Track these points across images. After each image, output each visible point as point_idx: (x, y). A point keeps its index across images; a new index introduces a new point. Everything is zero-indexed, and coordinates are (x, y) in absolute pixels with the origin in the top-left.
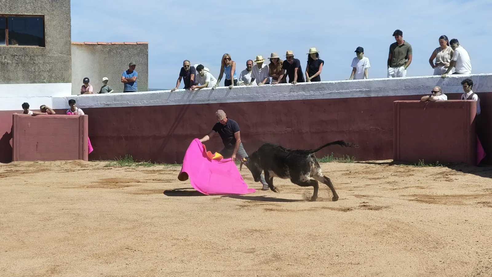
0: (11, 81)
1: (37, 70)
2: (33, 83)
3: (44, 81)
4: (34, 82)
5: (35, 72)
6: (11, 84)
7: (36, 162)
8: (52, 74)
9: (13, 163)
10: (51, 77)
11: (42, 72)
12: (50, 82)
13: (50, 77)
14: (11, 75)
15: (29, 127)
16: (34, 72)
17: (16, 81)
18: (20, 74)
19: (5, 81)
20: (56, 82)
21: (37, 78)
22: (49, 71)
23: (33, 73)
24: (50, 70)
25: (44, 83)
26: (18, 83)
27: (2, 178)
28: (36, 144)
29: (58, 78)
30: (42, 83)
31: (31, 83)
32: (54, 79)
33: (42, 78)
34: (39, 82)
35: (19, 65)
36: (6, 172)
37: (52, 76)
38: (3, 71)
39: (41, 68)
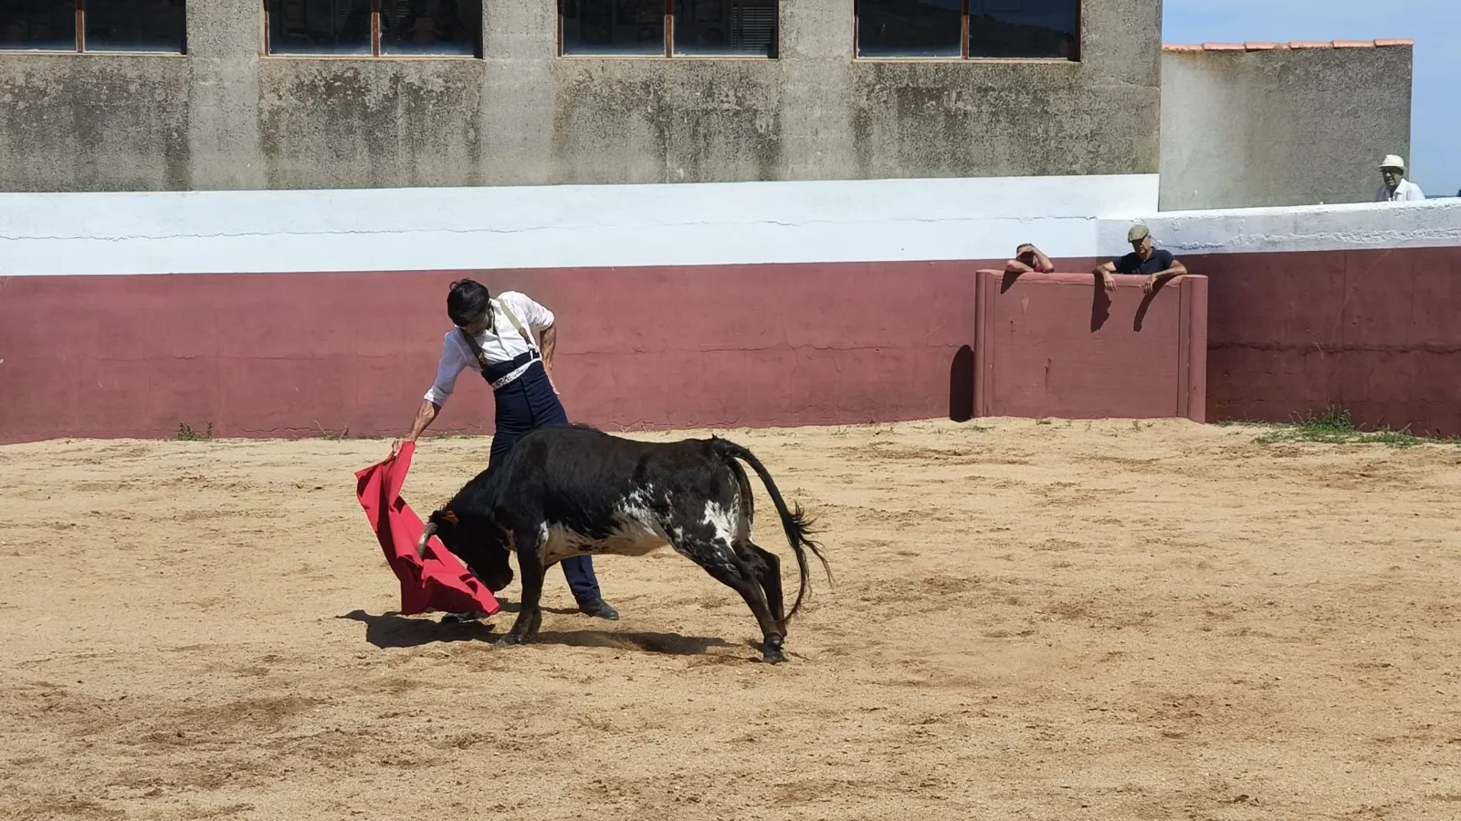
0: (975, 169)
1: (1052, 134)
2: (1039, 175)
3: (1074, 167)
4: (1043, 172)
5: (1047, 139)
6: (974, 176)
7: (1045, 420)
8: (1099, 146)
9: (973, 422)
10: (1095, 155)
11: (1068, 139)
12: (1091, 171)
13: (1091, 155)
14: (975, 150)
15: (1023, 313)
16: (1044, 141)
17: (991, 168)
18: (1001, 149)
19: (957, 169)
20: (1110, 172)
21: (1052, 158)
22: (1092, 136)
23: (1042, 144)
24: (1095, 132)
25: (1074, 173)
26: (996, 176)
28: (1046, 364)
29: (1119, 158)
30: (1068, 173)
31: (1034, 175)
32: (1103, 163)
33: (1070, 159)
34: (1059, 172)
35: (1001, 119)
36: (952, 448)
37: (1097, 152)
38: (952, 138)
39: (1066, 126)
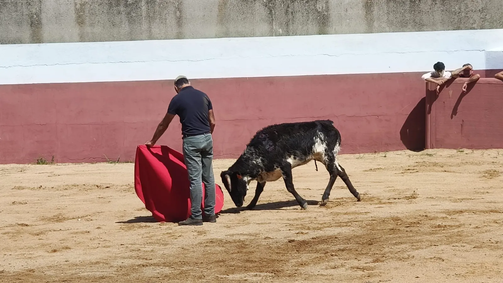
0: (425, 27)
1: (463, 10)
2: (457, 30)
3: (474, 26)
4: (458, 28)
5: (460, 12)
6: (424, 31)
7: (461, 150)
8: (486, 15)
9: (425, 151)
10: (484, 19)
11: (470, 12)
12: (482, 28)
13: (482, 20)
14: (424, 17)
15: (450, 98)
16: (458, 13)
17: (433, 27)
18: (438, 16)
19: (415, 27)
20: (491, 28)
21: (463, 21)
22: (482, 11)
23: (457, 15)
24: (484, 8)
25: (474, 29)
26: (435, 30)
27: (411, 174)
28: (461, 123)
29: (496, 21)
30: (471, 29)
31: (454, 30)
32: (488, 23)
33: (471, 21)
34: (466, 28)
35: (437, 2)
36: (416, 164)
37: (485, 18)
38: (413, 12)
39: (470, 6)
